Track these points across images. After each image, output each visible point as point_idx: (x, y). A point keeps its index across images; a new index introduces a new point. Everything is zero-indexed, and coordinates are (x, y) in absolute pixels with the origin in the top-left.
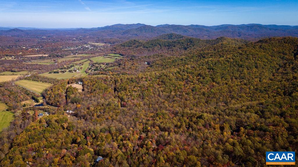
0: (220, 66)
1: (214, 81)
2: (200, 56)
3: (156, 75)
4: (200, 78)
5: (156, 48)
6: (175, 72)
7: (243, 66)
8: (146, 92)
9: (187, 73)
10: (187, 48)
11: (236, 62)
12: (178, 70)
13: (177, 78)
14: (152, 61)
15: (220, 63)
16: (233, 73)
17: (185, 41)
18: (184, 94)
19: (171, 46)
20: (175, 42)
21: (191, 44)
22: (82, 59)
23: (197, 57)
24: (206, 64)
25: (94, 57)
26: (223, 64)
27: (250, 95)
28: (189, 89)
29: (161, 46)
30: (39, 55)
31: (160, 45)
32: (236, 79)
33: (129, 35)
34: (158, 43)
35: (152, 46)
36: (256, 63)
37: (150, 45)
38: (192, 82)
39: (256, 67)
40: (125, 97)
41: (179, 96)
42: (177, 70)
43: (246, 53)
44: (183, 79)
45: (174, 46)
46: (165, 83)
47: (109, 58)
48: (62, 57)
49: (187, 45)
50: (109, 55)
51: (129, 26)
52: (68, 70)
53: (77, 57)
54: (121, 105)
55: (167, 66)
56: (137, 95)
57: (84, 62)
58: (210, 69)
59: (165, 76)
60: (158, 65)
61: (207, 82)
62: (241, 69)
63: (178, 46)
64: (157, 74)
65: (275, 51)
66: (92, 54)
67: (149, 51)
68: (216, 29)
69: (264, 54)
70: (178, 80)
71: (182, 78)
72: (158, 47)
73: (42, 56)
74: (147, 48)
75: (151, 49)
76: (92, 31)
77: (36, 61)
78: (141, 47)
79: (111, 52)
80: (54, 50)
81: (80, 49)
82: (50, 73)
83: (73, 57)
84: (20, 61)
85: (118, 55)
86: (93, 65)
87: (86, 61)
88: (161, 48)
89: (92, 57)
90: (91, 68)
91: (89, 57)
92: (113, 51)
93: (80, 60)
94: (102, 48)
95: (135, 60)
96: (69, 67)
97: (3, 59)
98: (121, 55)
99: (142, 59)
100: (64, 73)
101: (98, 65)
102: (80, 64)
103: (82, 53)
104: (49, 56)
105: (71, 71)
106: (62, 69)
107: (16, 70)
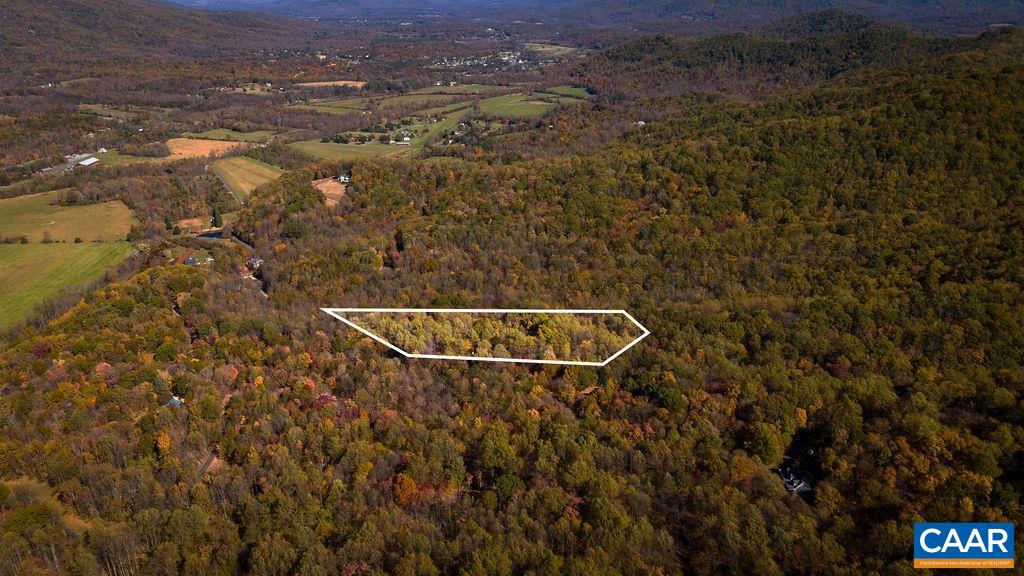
5: (721, 69)
19: (779, 63)
20: (799, 47)
21: (862, 53)
22: (455, 101)
25: (496, 95)
30: (336, 83)
31: (740, 56)
33: (683, 17)
34: (733, 51)
45: (791, 64)
47: (541, 100)
48: (401, 91)
50: (551, 89)
52: (378, 135)
53: (445, 93)
57: (447, 113)
63: (807, 62)
66: (500, 85)
67: (693, 76)
73: (345, 86)
74: (688, 67)
77: (323, 100)
78: (668, 64)
79: (567, 78)
80: (398, 66)
81: (478, 65)
82: (325, 141)
83: (434, 94)
84: (276, 100)
85: (581, 92)
86: (468, 124)
87: (461, 109)
88: (740, 69)
89: (491, 96)
90: (453, 133)
91: (483, 96)
92: (577, 73)
93: (444, 105)
94: (549, 65)
95: (606, 111)
96: (390, 127)
97: (239, 90)
98: (591, 91)
99: (631, 110)
100: (363, 143)
101: (483, 124)
102: (436, 116)
103: (471, 82)
104: (367, 87)
105: (388, 138)
106: (367, 131)
107: (242, 125)
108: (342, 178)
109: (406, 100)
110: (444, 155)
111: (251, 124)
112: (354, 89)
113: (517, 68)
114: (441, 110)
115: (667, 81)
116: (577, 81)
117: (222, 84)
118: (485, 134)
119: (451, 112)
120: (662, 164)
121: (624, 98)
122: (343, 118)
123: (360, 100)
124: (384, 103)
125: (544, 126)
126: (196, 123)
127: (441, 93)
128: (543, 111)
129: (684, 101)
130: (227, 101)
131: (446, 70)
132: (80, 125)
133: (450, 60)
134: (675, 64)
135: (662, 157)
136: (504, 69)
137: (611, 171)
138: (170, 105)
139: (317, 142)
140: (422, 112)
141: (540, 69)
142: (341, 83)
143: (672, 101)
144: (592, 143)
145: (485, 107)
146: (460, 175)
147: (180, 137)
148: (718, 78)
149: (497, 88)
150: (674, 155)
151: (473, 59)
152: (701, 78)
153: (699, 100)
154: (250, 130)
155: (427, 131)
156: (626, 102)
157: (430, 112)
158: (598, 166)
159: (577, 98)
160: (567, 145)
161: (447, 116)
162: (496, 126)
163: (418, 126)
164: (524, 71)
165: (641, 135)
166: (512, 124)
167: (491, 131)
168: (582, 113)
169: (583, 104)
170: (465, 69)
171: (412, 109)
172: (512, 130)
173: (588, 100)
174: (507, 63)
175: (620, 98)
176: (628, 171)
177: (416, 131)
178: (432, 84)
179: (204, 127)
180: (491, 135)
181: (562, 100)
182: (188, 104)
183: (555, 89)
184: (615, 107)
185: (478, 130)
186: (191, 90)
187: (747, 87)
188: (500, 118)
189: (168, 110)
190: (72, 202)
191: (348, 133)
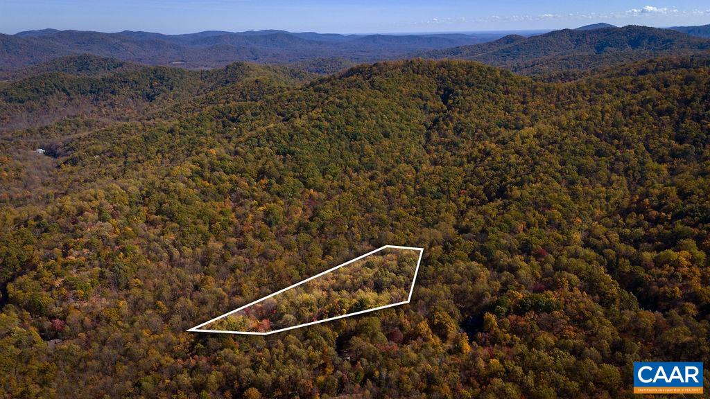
0: (305, 141)
1: (308, 186)
2: (219, 117)
3: (128, 193)
4: (270, 184)
6: (189, 173)
7: (358, 137)
8: (122, 261)
9: (228, 174)
10: (153, 96)
11: (339, 128)
12: (194, 167)
13: (203, 193)
14: (61, 144)
15: (303, 133)
16: (342, 157)
17: (143, 76)
18: (250, 238)
19: (102, 93)
20: (110, 81)
21: (162, 83)
23: (211, 120)
24: (268, 141)
26: (309, 135)
27: (415, 209)
28: (254, 221)
29: (68, 94)
31: (64, 90)
32: (357, 170)
34: (56, 86)
36: (382, 126)
37: (29, 94)
38: (254, 198)
39: (386, 135)
40: (45, 298)
41: (238, 248)
42: (191, 169)
43: (349, 103)
44: (220, 192)
45: (113, 92)
46: (174, 215)
49: (151, 87)
54: (41, 331)
56: (91, 277)
58: (285, 154)
59: (162, 193)
60: (95, 154)
61: (294, 191)
62: (356, 144)
63: (125, 91)
64: (133, 189)
65: (404, 92)
67: (31, 110)
68: (194, 43)
69: (387, 101)
70: (209, 197)
71: (218, 189)
72: (60, 98)
74: (21, 102)
75: (35, 104)
88: (70, 100)
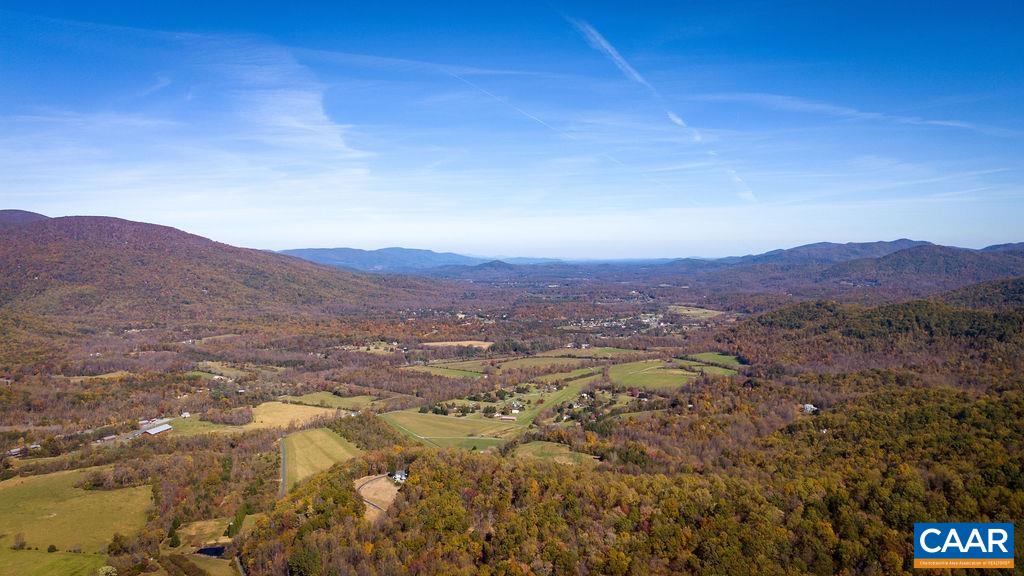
5: (903, 341)
22: (583, 366)
25: (630, 361)
29: (931, 334)
30: (461, 343)
31: (927, 327)
33: (842, 282)
34: (918, 320)
35: (885, 329)
37: (877, 327)
47: (681, 368)
50: (694, 356)
51: (858, 250)
52: (484, 405)
53: (574, 357)
55: (863, 440)
57: (570, 380)
66: (637, 349)
67: (869, 349)
72: (915, 338)
73: (470, 347)
74: (861, 337)
75: (877, 342)
76: (716, 266)
77: (444, 361)
78: (836, 334)
79: (714, 344)
80: (530, 327)
81: (616, 326)
82: (423, 411)
83: (563, 356)
84: (395, 361)
85: (730, 360)
86: (592, 395)
87: (588, 375)
88: (930, 342)
89: (624, 361)
90: (571, 406)
91: (614, 361)
92: (724, 340)
93: (570, 369)
94: (693, 329)
95: (762, 389)
96: (501, 396)
97: (363, 349)
98: (742, 361)
99: (796, 389)
100: (464, 415)
101: (608, 396)
102: (557, 383)
103: (604, 345)
104: (493, 348)
105: (493, 410)
106: (474, 399)
107: (344, 388)
108: (398, 477)
109: (528, 363)
110: (549, 440)
111: (354, 386)
112: (478, 350)
113: (657, 332)
114: (563, 376)
115: (835, 352)
116: (725, 348)
117: (349, 342)
118: (607, 411)
119: (576, 378)
120: (865, 507)
121: (783, 371)
122: (454, 383)
123: (480, 362)
124: (505, 366)
125: (681, 404)
126: (299, 385)
127: (569, 356)
128: (683, 382)
129: (864, 381)
130: (344, 359)
131: (582, 332)
132: (180, 385)
133: (588, 321)
134: (843, 333)
135: (863, 494)
136: (644, 331)
137: (777, 513)
138: (286, 364)
139: (414, 411)
140: (542, 379)
141: (683, 333)
142: (466, 344)
143: (847, 380)
144: (744, 436)
145: (617, 375)
146: (547, 488)
147: (274, 401)
148: (901, 352)
149: (633, 352)
150: (885, 493)
151: (612, 321)
152: (880, 350)
153: (885, 381)
154: (352, 394)
155: (541, 402)
156: (787, 378)
157: (550, 378)
158: (754, 499)
159: (725, 367)
160: (710, 436)
161: (570, 383)
162: (624, 399)
163: (534, 395)
164: (665, 335)
165: (814, 432)
166: (643, 397)
167: (617, 406)
168: (731, 390)
169: (731, 378)
170: (601, 331)
171: (531, 375)
172: (640, 408)
173: (739, 371)
174: (648, 325)
175: (778, 371)
176: (805, 515)
177: (529, 402)
178: (562, 346)
179: (306, 390)
180: (615, 412)
181: (708, 370)
182: (303, 363)
183: (698, 356)
184: (773, 383)
185: (601, 403)
186: (316, 349)
187: (945, 364)
188: (630, 389)
189: (282, 369)
190: (98, 484)
191: (450, 403)
